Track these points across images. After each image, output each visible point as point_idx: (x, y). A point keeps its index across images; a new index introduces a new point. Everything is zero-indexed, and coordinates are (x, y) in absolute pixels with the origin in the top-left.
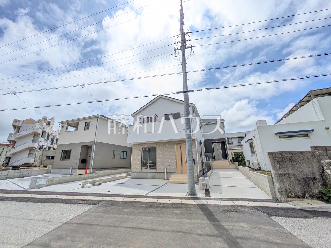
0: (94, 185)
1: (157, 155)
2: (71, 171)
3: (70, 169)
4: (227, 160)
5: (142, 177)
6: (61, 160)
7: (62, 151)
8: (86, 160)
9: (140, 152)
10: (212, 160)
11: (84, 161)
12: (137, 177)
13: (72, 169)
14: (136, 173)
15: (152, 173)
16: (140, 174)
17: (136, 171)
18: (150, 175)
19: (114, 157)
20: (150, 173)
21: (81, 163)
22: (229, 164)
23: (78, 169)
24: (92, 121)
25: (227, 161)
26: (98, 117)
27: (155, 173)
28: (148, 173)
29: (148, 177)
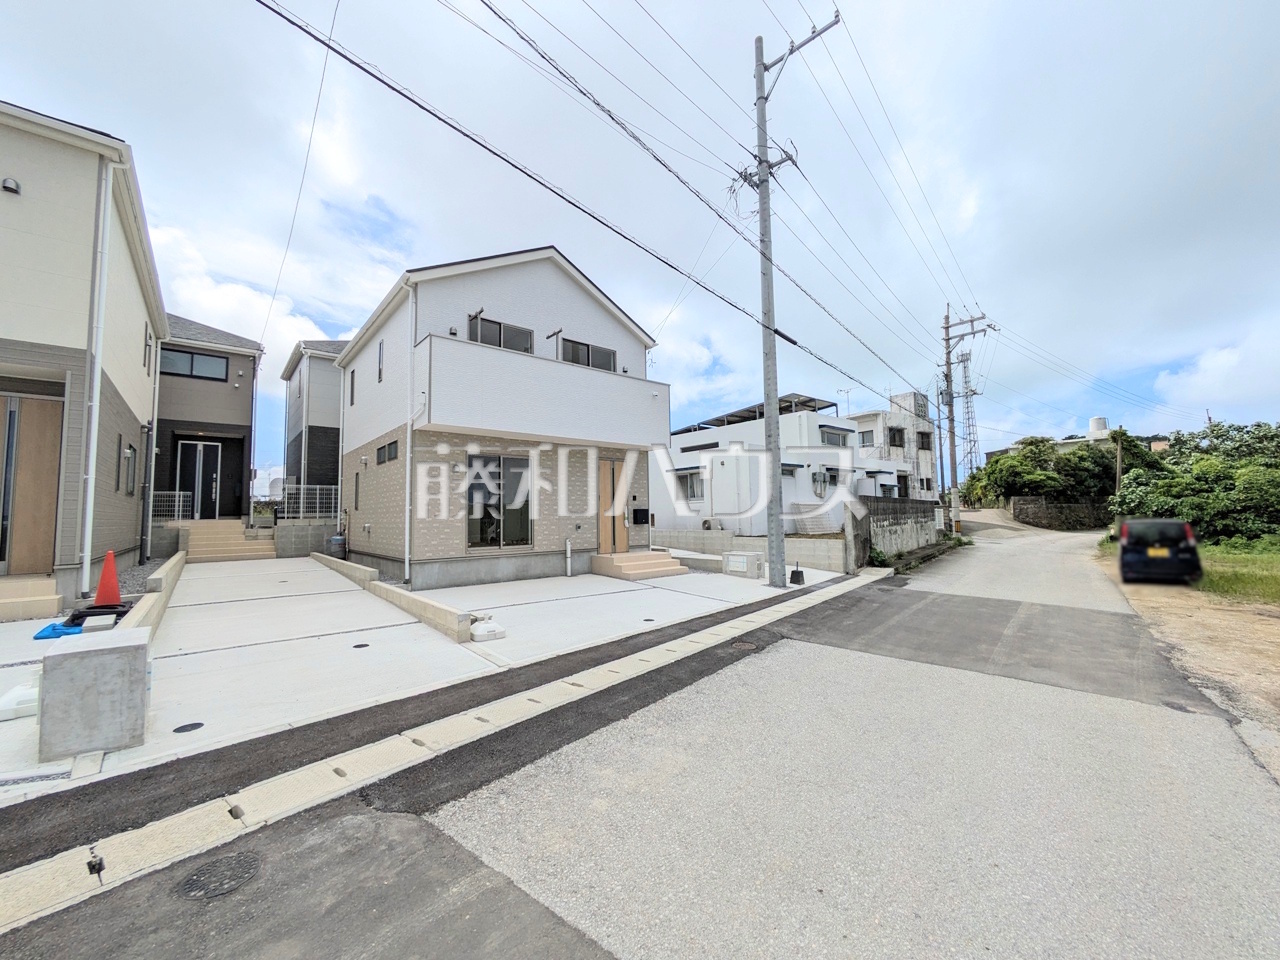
5: (473, 578)
12: (444, 584)
14: (437, 566)
15: (514, 560)
18: (506, 567)
20: (504, 559)
27: (526, 560)
28: (496, 561)
29: (499, 575)
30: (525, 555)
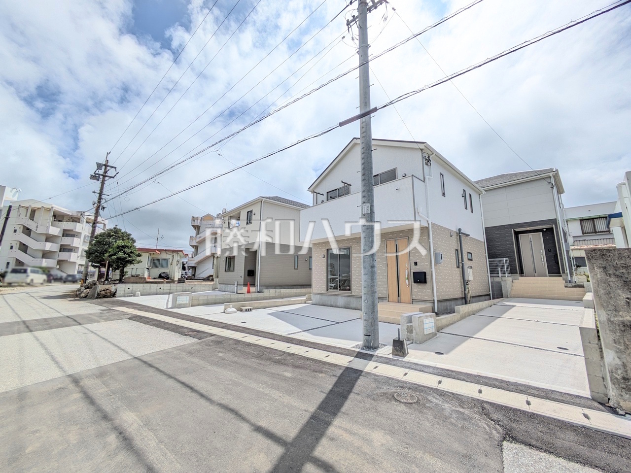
0: (241, 310)
1: (352, 264)
2: (236, 288)
3: (235, 285)
4: (561, 276)
5: (329, 303)
6: (226, 271)
7: (226, 257)
8: (253, 271)
9: (324, 257)
10: (510, 275)
11: (251, 273)
12: (321, 304)
13: (237, 285)
14: (319, 296)
15: (344, 297)
16: (326, 299)
17: (319, 292)
18: (341, 301)
19: (296, 267)
20: (341, 297)
21: (248, 276)
22: (566, 287)
23: (244, 285)
24: (256, 209)
25: (561, 278)
26: (261, 201)
27: (349, 298)
28: (337, 297)
29: (338, 304)
30: (349, 296)
